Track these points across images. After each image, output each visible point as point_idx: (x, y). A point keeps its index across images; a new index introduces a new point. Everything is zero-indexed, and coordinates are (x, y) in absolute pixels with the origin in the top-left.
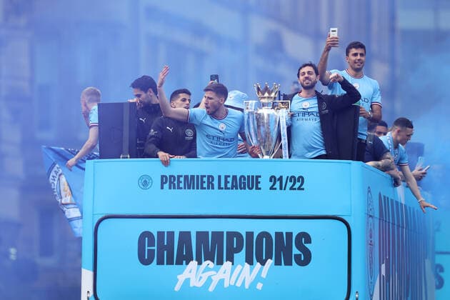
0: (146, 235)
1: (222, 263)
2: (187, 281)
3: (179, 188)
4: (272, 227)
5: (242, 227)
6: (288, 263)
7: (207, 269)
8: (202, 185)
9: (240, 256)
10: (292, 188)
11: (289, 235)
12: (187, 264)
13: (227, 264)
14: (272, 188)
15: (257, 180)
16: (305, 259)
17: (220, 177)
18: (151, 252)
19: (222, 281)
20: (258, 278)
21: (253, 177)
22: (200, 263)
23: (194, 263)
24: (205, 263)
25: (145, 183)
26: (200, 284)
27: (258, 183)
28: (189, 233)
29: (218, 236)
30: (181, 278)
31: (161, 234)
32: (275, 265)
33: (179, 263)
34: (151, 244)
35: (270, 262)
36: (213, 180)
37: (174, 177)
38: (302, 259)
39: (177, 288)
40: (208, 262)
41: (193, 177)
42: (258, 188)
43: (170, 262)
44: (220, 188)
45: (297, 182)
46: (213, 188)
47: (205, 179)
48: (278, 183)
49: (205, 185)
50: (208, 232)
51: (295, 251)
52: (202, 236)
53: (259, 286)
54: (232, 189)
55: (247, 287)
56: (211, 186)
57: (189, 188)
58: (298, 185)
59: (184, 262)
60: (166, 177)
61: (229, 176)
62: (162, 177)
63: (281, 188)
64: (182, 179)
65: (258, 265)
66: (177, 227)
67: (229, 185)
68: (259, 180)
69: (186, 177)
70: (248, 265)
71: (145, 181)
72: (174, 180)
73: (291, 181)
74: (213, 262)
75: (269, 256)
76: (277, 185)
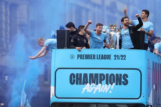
0: (72, 75)
1: (98, 84)
2: (86, 90)
3: (83, 59)
4: (115, 72)
5: (105, 72)
6: (120, 84)
7: (93, 86)
8: (91, 58)
9: (104, 82)
10: (121, 59)
11: (121, 75)
12: (86, 84)
13: (100, 85)
14: (115, 59)
15: (110, 56)
16: (126, 83)
17: (97, 55)
18: (74, 80)
19: (98, 90)
20: (110, 89)
21: (108, 55)
22: (90, 84)
23: (88, 84)
24: (92, 84)
25: (72, 57)
26: (90, 91)
27: (110, 57)
28: (87, 74)
29: (96, 75)
30: (84, 89)
31: (77, 74)
32: (116, 85)
33: (83, 84)
34: (74, 77)
35: (114, 84)
36: (95, 56)
37: (82, 55)
38: (125, 83)
39: (83, 92)
40: (93, 84)
41: (88, 55)
42: (110, 59)
43: (80, 84)
44: (97, 59)
45: (123, 57)
46: (95, 59)
47: (92, 56)
48: (117, 57)
49: (92, 58)
50: (93, 74)
51: (123, 80)
52: (91, 75)
53: (110, 92)
54: (101, 59)
55: (106, 92)
56: (94, 58)
57: (87, 59)
58: (124, 58)
59: (85, 84)
60: (79, 55)
61: (100, 55)
62: (78, 55)
63: (118, 59)
64: (85, 56)
65: (110, 85)
66: (83, 72)
67: (100, 58)
68: (111, 56)
69: (86, 55)
70: (107, 85)
71: (72, 56)
72: (82, 56)
73: (121, 57)
74: (95, 84)
75: (114, 82)
76: (117, 58)
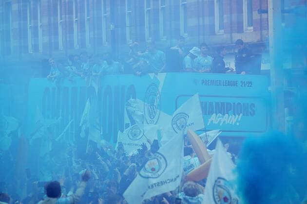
1: (224, 115)
2: (212, 121)
3: (208, 85)
5: (231, 101)
6: (247, 115)
7: (219, 117)
8: (217, 84)
9: (231, 112)
11: (248, 104)
12: (212, 114)
13: (226, 115)
14: (241, 86)
16: (253, 114)
17: (223, 81)
19: (224, 122)
20: (237, 121)
21: (235, 81)
22: (217, 115)
23: (214, 114)
24: (218, 115)
26: (217, 123)
27: (237, 84)
28: (212, 103)
29: (223, 104)
30: (210, 120)
32: (243, 115)
33: (209, 114)
35: (241, 115)
36: (221, 82)
37: (207, 80)
39: (208, 124)
41: (214, 81)
42: (237, 86)
43: (206, 114)
44: (223, 85)
45: (250, 84)
47: (218, 82)
48: (243, 84)
50: (219, 103)
51: (250, 110)
52: (217, 104)
53: (238, 124)
54: (228, 86)
55: (233, 124)
56: (220, 84)
57: (212, 85)
60: (204, 80)
61: (227, 81)
62: (202, 80)
63: (244, 86)
64: (210, 81)
65: (237, 116)
66: (208, 100)
67: (227, 84)
68: (237, 82)
70: (234, 116)
71: (196, 82)
72: (207, 82)
73: (248, 83)
74: (221, 114)
75: (241, 112)
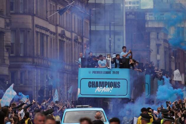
0: (90, 82)
2: (97, 91)
3: (96, 73)
4: (113, 81)
5: (107, 81)
6: (116, 87)
7: (101, 88)
8: (100, 73)
9: (107, 86)
11: (116, 82)
13: (105, 88)
16: (119, 87)
17: (103, 71)
18: (91, 85)
19: (104, 91)
20: (110, 90)
21: (109, 72)
22: (100, 87)
23: (99, 87)
24: (101, 87)
25: (90, 73)
26: (100, 91)
28: (98, 82)
29: (103, 82)
30: (96, 90)
31: (92, 82)
32: (114, 88)
33: (96, 87)
34: (91, 84)
35: (112, 87)
37: (95, 71)
39: (95, 92)
41: (98, 71)
42: (110, 74)
43: (94, 87)
45: (118, 72)
51: (117, 85)
52: (100, 82)
53: (111, 92)
54: (106, 74)
55: (108, 92)
56: (102, 73)
57: (98, 73)
60: (93, 71)
61: (105, 71)
65: (110, 88)
66: (95, 81)
68: (111, 72)
73: (116, 72)
75: (112, 86)
76: (114, 73)
